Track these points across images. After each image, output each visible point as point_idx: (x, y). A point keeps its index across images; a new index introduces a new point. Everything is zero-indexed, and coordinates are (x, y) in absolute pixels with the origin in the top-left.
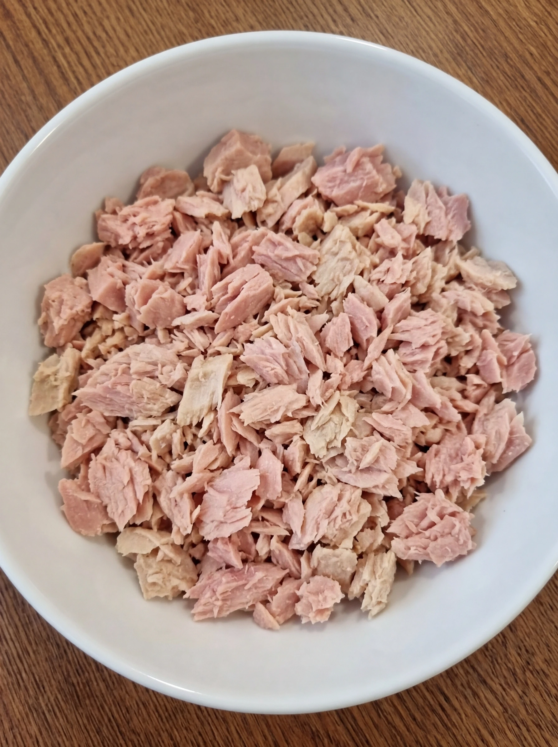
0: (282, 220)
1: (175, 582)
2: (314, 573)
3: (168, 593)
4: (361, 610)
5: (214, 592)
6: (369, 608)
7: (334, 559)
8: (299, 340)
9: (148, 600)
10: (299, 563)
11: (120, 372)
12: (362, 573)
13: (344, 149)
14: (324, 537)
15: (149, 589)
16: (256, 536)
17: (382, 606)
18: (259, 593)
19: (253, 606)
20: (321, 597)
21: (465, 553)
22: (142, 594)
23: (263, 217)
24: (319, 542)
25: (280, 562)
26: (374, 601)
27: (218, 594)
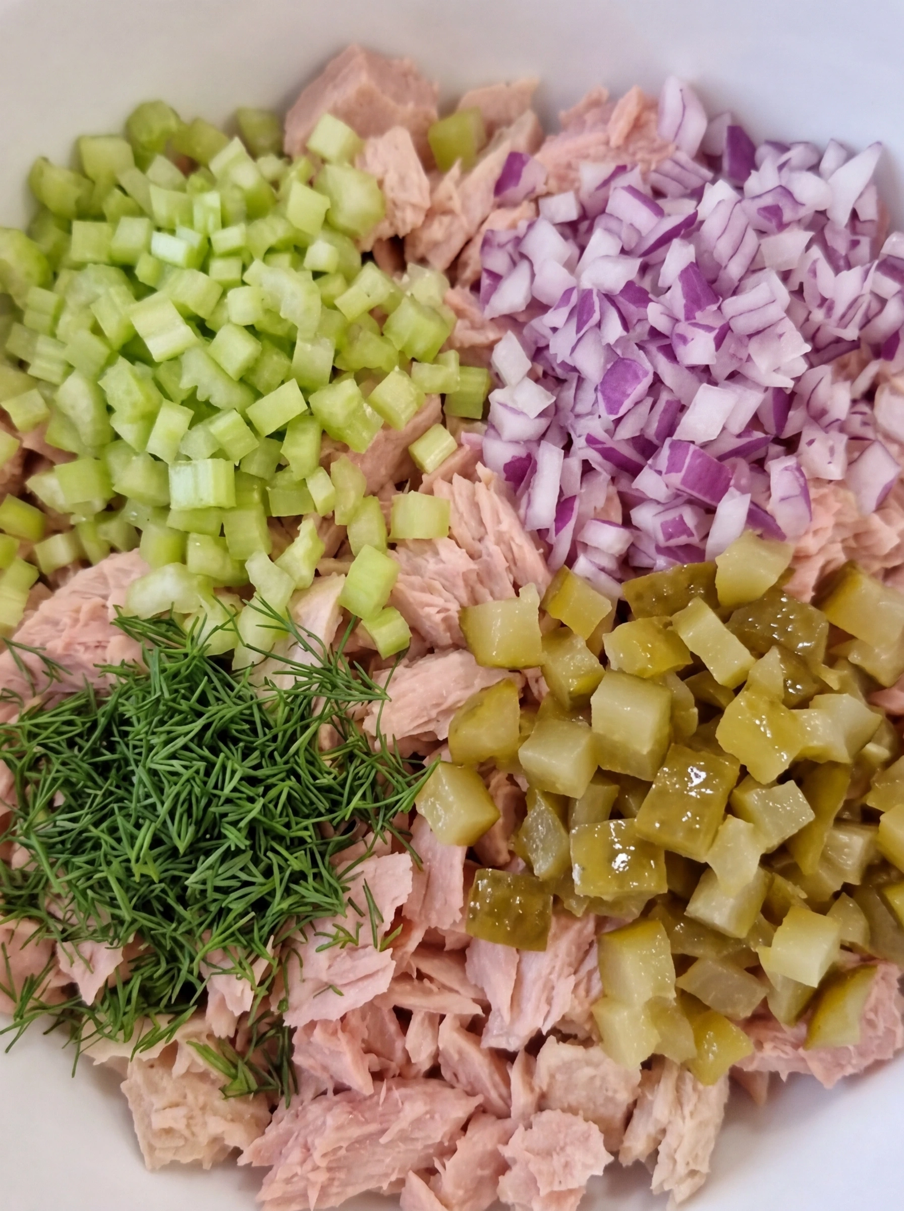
0: (464, 256)
1: (216, 1126)
2: (542, 1104)
3: (202, 1153)
4: (651, 1191)
5: (307, 1149)
6: (666, 1188)
7: (588, 1071)
8: (501, 539)
9: (153, 1170)
10: (507, 1082)
11: (83, 616)
12: (652, 1103)
13: (605, 93)
14: (564, 1020)
15: (158, 1144)
16: (403, 1016)
17: (698, 1181)
18: (414, 1152)
19: (401, 1182)
20: (557, 1161)
21: (890, 1055)
22: (141, 1157)
23: (421, 250)
24: (554, 1031)
25: (462, 1078)
26: (682, 1170)
27: (316, 1155)
